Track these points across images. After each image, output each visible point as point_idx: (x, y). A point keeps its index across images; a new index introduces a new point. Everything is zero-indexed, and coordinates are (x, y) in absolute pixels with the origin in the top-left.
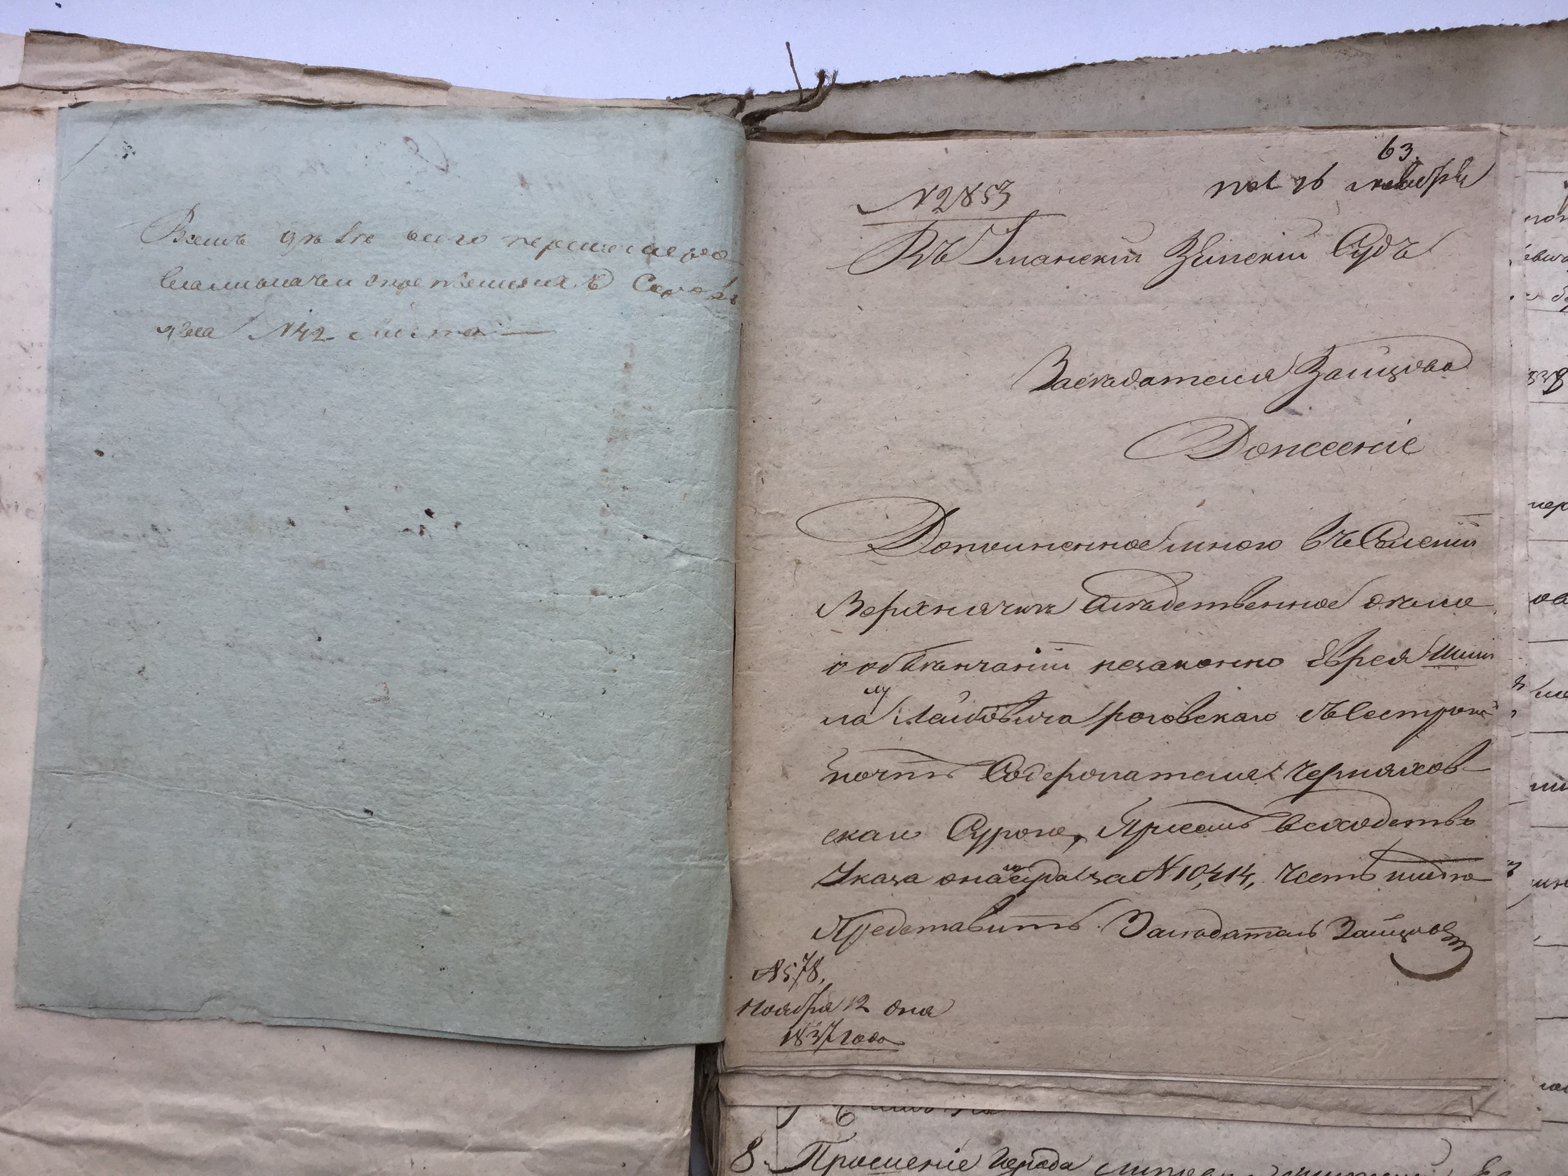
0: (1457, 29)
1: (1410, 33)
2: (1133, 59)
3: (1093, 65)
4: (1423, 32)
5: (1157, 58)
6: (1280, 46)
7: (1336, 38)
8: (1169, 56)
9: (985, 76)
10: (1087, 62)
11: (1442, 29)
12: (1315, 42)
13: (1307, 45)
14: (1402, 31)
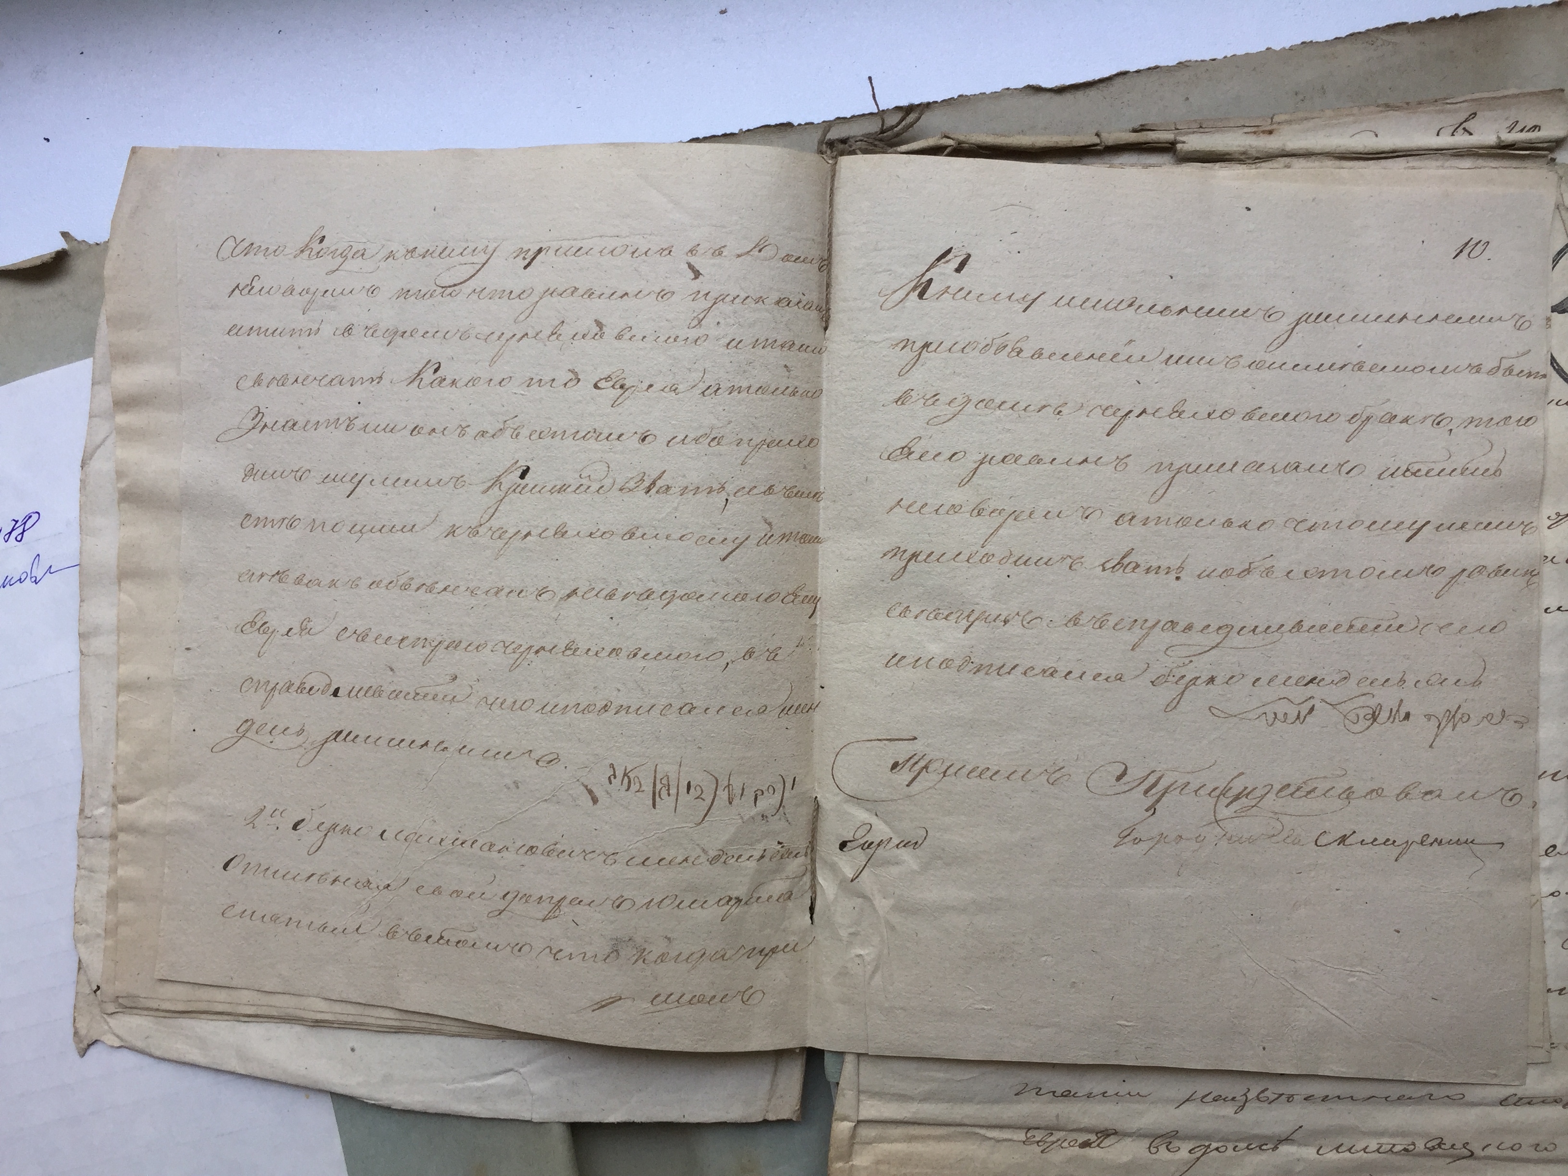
0: (1475, 14)
1: (1431, 21)
2: (1174, 63)
3: (1138, 72)
4: (1443, 19)
5: (1196, 61)
6: (1311, 42)
7: (1363, 30)
8: (1207, 58)
9: (1037, 90)
10: (1133, 69)
11: (1462, 14)
12: (1344, 36)
13: (1336, 38)
14: (1424, 19)
